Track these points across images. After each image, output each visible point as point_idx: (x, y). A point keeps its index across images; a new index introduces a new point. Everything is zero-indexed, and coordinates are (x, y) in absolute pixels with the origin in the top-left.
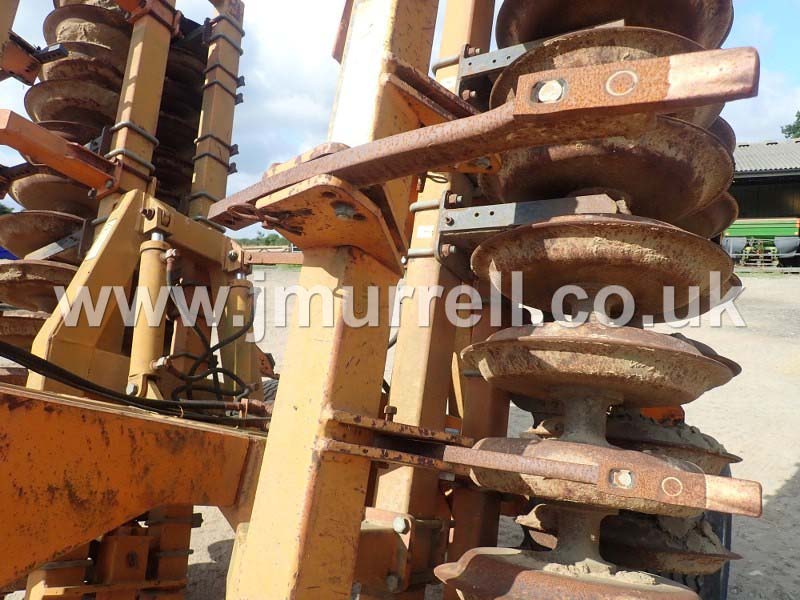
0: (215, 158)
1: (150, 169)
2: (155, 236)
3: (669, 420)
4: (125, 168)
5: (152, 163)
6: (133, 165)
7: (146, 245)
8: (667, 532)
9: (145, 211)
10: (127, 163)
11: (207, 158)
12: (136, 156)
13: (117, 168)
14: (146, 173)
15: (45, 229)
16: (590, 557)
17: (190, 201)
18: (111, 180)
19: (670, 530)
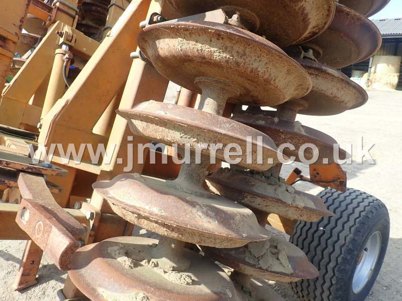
0: (118, 6)
1: (76, 11)
2: (64, 47)
3: (337, 181)
4: (58, 9)
5: (78, 8)
6: (65, 9)
7: (58, 51)
8: (250, 252)
9: (58, 33)
10: (62, 7)
11: (114, 6)
12: (67, 3)
13: (54, 10)
14: (73, 13)
15: (26, 42)
16: (167, 258)
17: (104, 30)
18: (50, 16)
19: (252, 251)
